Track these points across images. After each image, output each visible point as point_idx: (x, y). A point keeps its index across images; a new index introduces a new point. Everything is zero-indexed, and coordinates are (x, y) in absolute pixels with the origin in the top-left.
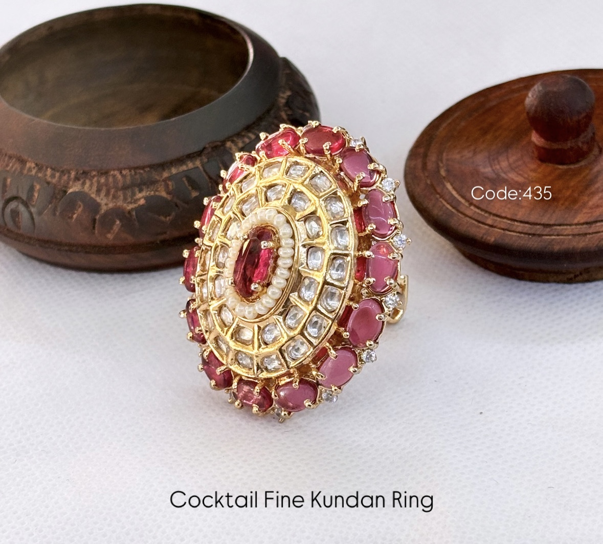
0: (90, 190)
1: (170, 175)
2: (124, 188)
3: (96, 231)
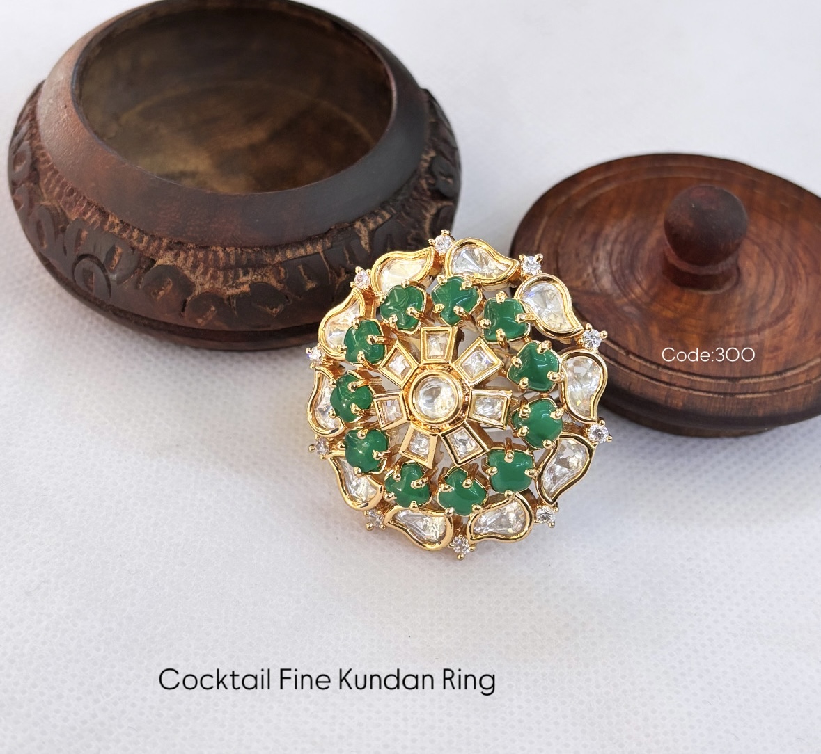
0: (184, 264)
1: (283, 260)
2: (226, 268)
3: (185, 314)
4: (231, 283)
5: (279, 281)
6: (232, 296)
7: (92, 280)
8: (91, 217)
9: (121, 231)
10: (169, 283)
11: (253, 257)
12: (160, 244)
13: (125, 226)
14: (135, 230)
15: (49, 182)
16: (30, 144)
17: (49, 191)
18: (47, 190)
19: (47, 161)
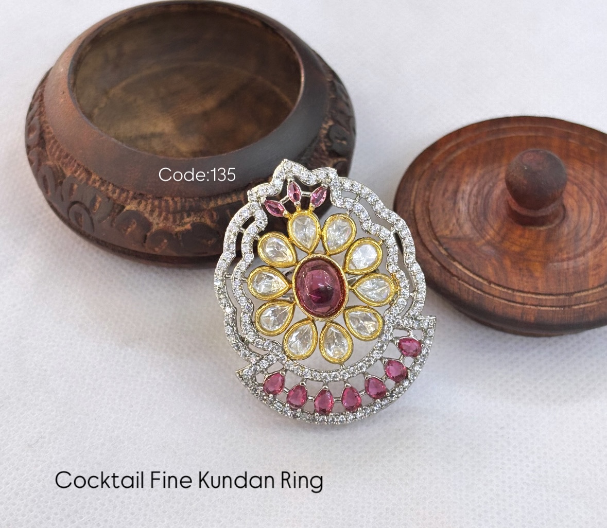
0: (145, 209)
1: (216, 206)
2: (175, 213)
3: (146, 245)
4: (178, 222)
5: (212, 222)
6: (179, 232)
7: (81, 219)
8: (80, 175)
9: (99, 186)
10: (134, 223)
11: (193, 204)
12: (128, 195)
13: (103, 182)
14: (111, 185)
15: (52, 147)
16: (39, 119)
17: (52, 154)
18: (51, 153)
19: (49, 133)
